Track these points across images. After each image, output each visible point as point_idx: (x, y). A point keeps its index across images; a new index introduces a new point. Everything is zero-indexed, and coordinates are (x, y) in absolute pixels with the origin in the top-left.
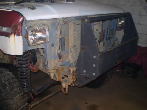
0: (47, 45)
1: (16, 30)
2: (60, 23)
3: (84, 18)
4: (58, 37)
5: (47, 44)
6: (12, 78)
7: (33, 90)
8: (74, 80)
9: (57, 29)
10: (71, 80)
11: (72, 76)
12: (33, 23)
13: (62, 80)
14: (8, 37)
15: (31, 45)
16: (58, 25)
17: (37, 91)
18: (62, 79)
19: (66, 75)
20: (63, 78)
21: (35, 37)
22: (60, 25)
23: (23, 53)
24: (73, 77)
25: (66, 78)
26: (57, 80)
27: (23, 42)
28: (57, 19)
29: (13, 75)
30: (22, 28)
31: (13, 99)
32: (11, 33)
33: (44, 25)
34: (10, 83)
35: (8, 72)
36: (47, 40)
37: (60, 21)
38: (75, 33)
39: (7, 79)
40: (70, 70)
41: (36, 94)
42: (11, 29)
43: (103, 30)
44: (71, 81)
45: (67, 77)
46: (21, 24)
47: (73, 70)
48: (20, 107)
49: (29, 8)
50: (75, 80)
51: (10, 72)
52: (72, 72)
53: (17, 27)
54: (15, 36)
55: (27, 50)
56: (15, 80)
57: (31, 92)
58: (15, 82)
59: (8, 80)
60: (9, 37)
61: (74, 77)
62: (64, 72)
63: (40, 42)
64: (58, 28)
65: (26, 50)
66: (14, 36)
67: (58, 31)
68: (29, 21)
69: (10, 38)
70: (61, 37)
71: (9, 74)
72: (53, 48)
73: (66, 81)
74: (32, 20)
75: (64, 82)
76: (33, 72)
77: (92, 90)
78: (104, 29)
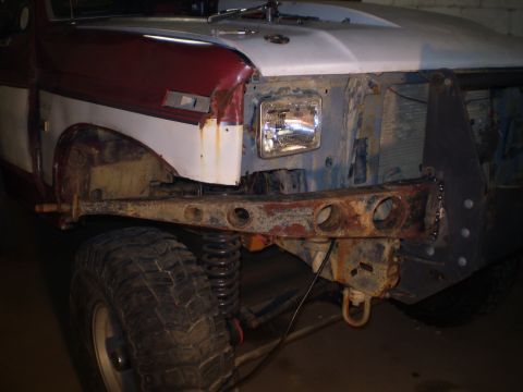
0: (311, 160)
1: (226, 104)
2: (360, 88)
3: (441, 74)
4: (349, 134)
5: (314, 155)
6: (188, 262)
7: (243, 310)
8: (392, 280)
9: (346, 111)
10: (382, 279)
11: (386, 267)
12: (277, 87)
13: (349, 279)
14: (198, 127)
15: (268, 156)
16: (352, 95)
17: (258, 315)
18: (350, 275)
19: (366, 261)
20: (354, 272)
21: (281, 133)
22: (359, 96)
23: (238, 181)
24: (388, 270)
25: (367, 274)
26: (335, 278)
27: (244, 146)
28: (349, 77)
29: (190, 253)
30: (243, 100)
31: (189, 326)
32: (210, 115)
33: (309, 93)
34: (180, 276)
35: (175, 244)
36: (316, 144)
37: (358, 84)
38: (401, 125)
39: (171, 264)
40: (381, 248)
41: (254, 324)
42: (212, 101)
43: (493, 124)
44: (382, 284)
45: (369, 268)
46: (241, 87)
47: (392, 248)
48: (207, 357)
49: (266, 38)
50: (394, 283)
51: (179, 241)
52: (386, 252)
53: (231, 95)
54: (222, 123)
55: (251, 173)
56: (194, 268)
57: (237, 315)
58: (196, 274)
59: (174, 266)
60: (201, 127)
61: (391, 272)
62: (360, 251)
63: (293, 148)
64: (351, 107)
65: (247, 173)
66: (218, 123)
67: (349, 116)
68: (266, 80)
69: (205, 129)
70: (358, 137)
71: (179, 248)
72: (330, 172)
73: (364, 284)
74: (274, 78)
75: (355, 285)
76: (248, 251)
77: (438, 332)
78: (496, 119)
